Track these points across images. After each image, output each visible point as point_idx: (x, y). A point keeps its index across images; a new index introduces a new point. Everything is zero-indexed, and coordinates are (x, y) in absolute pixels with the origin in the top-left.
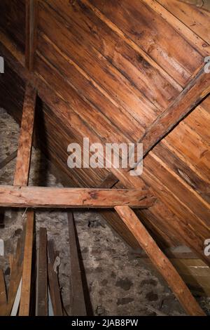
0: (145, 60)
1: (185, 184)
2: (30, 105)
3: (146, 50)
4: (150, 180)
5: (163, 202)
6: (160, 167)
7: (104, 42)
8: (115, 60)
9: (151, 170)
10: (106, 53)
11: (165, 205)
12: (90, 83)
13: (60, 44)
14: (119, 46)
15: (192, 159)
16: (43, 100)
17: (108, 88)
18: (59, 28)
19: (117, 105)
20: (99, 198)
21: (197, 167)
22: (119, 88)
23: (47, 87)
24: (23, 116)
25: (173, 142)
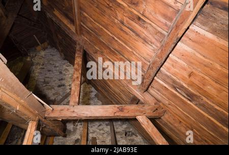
0: (142, 19)
1: (183, 98)
2: (79, 55)
3: (142, 13)
4: (159, 98)
5: (171, 113)
6: (164, 88)
7: (117, 12)
8: (125, 22)
9: (158, 90)
10: (120, 19)
11: (173, 115)
12: (113, 38)
13: (93, 17)
14: (126, 13)
15: (184, 79)
16: (88, 52)
17: (124, 40)
18: (91, 7)
19: (131, 50)
20: (125, 111)
21: (188, 85)
22: (130, 39)
23: (90, 44)
24: (75, 62)
25: (168, 69)
